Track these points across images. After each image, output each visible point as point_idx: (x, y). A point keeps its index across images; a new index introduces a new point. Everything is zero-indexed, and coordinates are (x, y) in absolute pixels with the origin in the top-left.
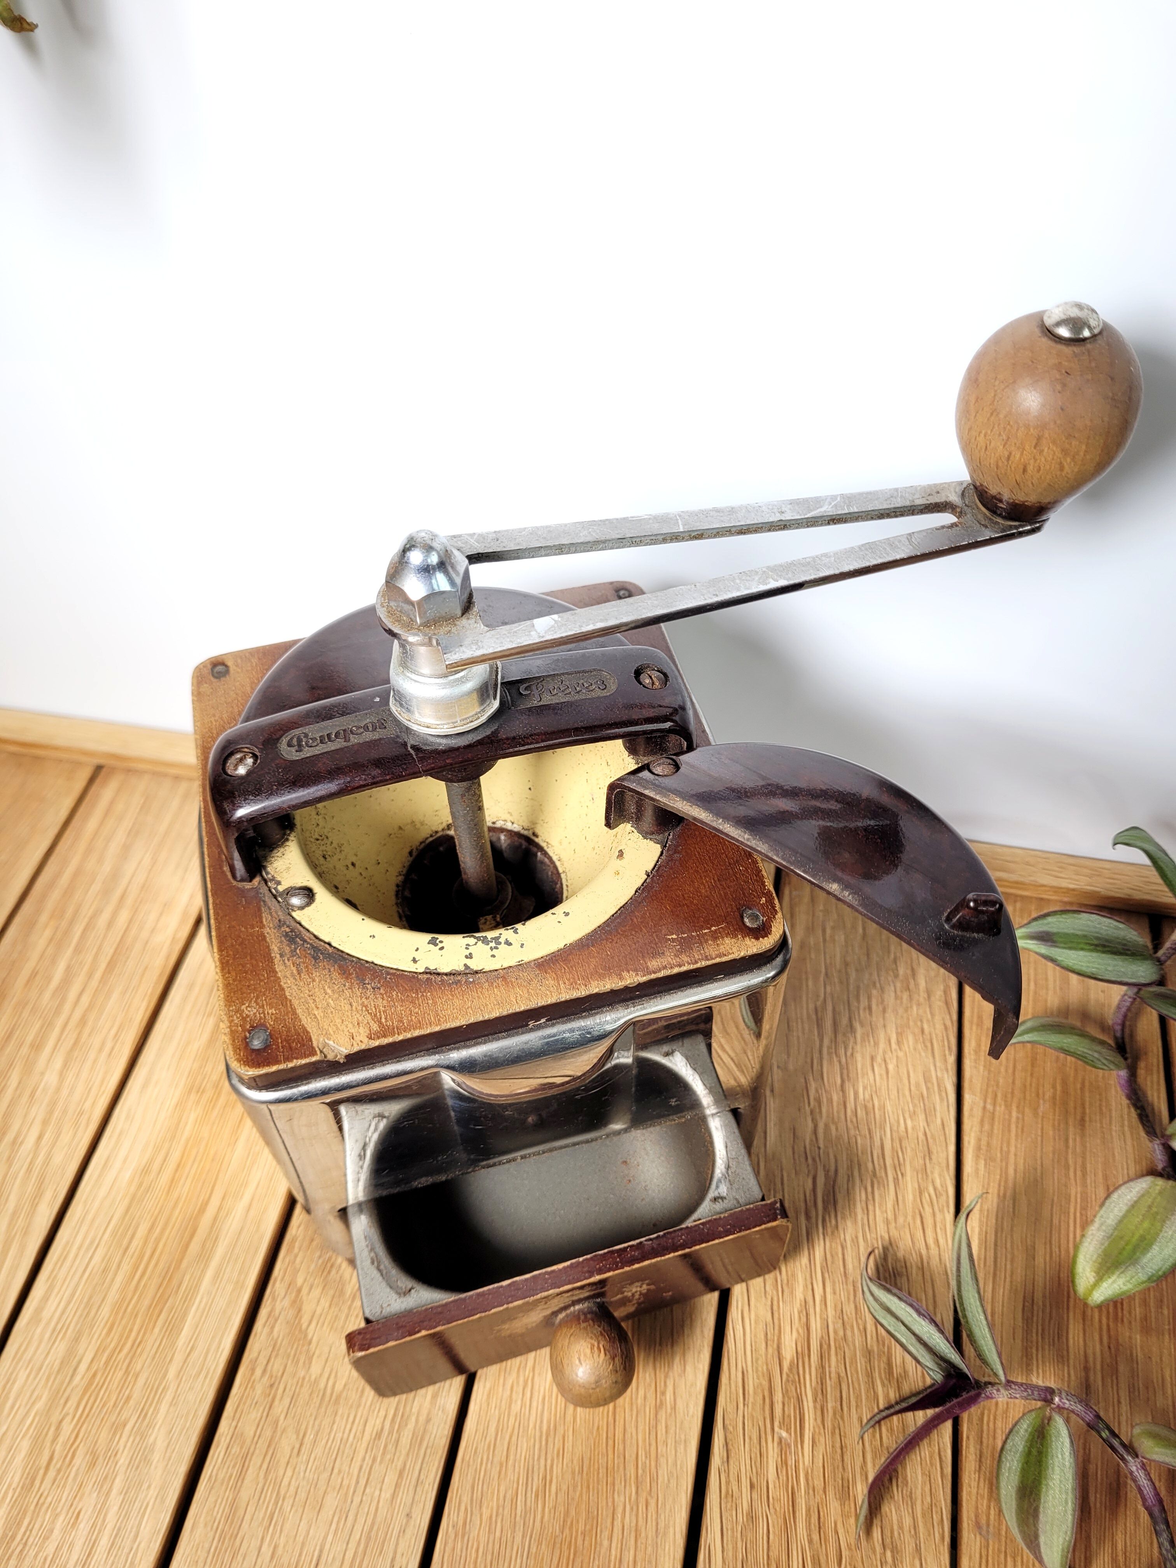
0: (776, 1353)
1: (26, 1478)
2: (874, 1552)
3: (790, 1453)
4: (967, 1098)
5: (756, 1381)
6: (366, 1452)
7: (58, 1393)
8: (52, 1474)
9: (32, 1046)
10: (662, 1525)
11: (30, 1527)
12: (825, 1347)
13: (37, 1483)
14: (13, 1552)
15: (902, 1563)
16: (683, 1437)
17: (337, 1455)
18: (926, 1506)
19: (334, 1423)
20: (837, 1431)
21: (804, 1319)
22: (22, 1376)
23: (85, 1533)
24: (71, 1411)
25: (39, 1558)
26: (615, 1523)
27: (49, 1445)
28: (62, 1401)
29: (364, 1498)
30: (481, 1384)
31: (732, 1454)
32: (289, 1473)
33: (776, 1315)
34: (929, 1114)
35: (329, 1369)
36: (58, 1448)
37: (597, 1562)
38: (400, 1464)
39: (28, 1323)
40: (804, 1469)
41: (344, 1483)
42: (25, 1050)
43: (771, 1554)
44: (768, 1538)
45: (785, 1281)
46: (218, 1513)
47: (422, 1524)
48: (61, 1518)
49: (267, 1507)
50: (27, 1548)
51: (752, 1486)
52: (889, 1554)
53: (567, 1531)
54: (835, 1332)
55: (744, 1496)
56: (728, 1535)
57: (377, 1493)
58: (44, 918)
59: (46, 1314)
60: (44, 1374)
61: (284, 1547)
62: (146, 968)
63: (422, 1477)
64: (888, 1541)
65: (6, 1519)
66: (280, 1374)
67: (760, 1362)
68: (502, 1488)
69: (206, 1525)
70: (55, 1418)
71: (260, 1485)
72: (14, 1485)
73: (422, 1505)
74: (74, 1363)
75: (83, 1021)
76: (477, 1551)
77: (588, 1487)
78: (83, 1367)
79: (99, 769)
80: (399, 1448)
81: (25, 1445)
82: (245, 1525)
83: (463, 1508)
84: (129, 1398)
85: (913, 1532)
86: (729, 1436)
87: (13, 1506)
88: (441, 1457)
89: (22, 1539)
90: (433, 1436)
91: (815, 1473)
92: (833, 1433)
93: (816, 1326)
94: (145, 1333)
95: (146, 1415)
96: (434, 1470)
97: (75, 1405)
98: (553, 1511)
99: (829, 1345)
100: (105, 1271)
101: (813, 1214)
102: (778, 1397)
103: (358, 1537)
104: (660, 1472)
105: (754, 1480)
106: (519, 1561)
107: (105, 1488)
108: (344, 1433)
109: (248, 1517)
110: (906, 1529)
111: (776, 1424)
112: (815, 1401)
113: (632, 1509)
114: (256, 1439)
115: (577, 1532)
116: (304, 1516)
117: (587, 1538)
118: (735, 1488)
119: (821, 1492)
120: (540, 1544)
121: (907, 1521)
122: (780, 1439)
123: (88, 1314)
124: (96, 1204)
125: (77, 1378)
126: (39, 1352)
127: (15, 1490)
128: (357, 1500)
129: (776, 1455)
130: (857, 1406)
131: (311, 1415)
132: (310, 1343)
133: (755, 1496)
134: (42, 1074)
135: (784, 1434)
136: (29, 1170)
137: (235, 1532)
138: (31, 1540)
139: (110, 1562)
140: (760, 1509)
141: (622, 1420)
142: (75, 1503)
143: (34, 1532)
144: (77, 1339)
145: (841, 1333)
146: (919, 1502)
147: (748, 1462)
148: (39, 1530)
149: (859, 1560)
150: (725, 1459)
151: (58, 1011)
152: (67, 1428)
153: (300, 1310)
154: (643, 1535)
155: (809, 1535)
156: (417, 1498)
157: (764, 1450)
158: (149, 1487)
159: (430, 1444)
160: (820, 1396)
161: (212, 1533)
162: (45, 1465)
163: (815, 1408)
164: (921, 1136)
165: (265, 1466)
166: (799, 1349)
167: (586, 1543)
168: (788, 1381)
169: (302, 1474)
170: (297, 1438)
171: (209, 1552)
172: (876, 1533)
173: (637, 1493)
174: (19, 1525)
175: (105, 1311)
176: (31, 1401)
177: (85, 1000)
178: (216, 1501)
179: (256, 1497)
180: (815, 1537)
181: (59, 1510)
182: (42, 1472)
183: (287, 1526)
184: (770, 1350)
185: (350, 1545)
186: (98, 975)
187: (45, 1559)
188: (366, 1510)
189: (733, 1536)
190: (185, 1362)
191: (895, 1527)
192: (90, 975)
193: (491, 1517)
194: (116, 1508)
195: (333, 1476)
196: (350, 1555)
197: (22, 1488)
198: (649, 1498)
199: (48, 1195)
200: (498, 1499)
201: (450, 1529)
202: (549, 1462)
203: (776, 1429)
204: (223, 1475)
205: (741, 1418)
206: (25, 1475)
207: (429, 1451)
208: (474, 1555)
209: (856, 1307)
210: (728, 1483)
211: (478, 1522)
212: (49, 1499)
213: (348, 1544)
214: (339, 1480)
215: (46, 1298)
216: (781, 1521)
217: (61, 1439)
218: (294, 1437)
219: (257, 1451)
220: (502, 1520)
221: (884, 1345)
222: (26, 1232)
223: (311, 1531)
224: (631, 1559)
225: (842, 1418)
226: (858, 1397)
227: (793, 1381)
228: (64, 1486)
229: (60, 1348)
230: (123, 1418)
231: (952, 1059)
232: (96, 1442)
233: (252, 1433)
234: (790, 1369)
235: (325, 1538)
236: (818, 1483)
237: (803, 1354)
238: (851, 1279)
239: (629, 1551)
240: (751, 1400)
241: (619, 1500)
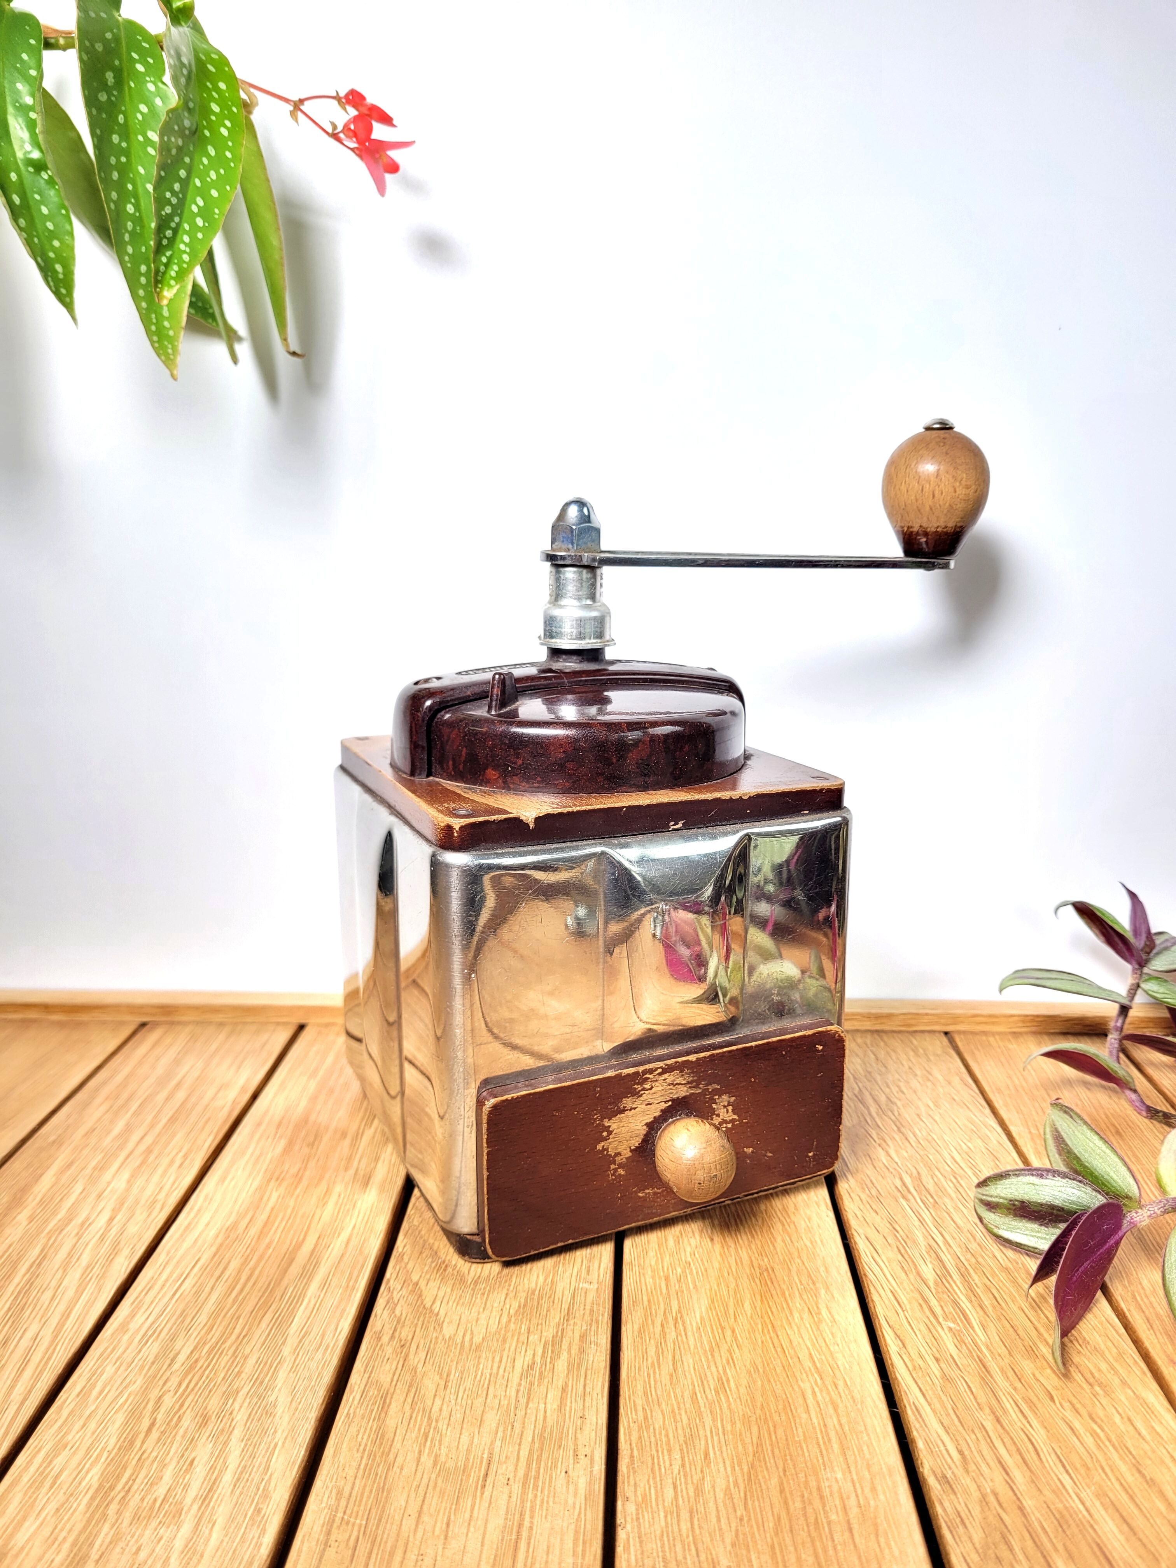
0: (918, 1277)
1: (124, 1442)
2: (1082, 1388)
3: (964, 1335)
4: (1013, 1129)
5: (908, 1296)
6: (521, 1380)
7: (155, 1377)
8: (155, 1435)
9: (95, 1168)
10: (857, 1396)
11: (133, 1477)
12: (963, 1270)
13: (138, 1443)
14: (113, 1499)
15: (1113, 1392)
16: (852, 1339)
17: (489, 1385)
18: (1115, 1355)
19: (479, 1364)
20: (1002, 1318)
21: (934, 1255)
22: (110, 1370)
23: (203, 1474)
24: (172, 1389)
25: (146, 1500)
26: (808, 1402)
27: (148, 1415)
28: (161, 1383)
29: (529, 1411)
30: (629, 1326)
31: (907, 1343)
32: (438, 1402)
33: (906, 1256)
34: (984, 1139)
35: (463, 1331)
36: (160, 1416)
37: (800, 1430)
38: (560, 1384)
39: (113, 1334)
40: (983, 1344)
41: (502, 1403)
42: (88, 1171)
43: (979, 1401)
44: (971, 1391)
45: (905, 1237)
46: (362, 1438)
47: (600, 1422)
48: (171, 1468)
49: (419, 1429)
50: (131, 1494)
51: (937, 1360)
52: (1097, 1388)
53: (758, 1412)
54: (967, 1260)
55: (932, 1366)
56: (930, 1394)
57: (542, 1406)
58: (98, 1100)
59: (133, 1326)
60: (136, 1365)
61: (447, 1455)
62: (209, 1119)
63: (588, 1390)
64: (1091, 1380)
65: (102, 1474)
66: (410, 1337)
67: (905, 1284)
68: (678, 1391)
69: (350, 1450)
70: (154, 1394)
71: (407, 1414)
72: (109, 1448)
73: (594, 1409)
74: (171, 1355)
75: (149, 1151)
76: (667, 1435)
77: (769, 1381)
78: (182, 1358)
79: (143, 1025)
80: (556, 1373)
81: (120, 1418)
82: (397, 1445)
83: (640, 1408)
84: (239, 1373)
85: (1112, 1372)
86: (898, 1332)
87: (109, 1464)
88: (604, 1374)
89: (124, 1488)
90: (590, 1362)
91: (995, 1345)
92: (999, 1319)
93: (947, 1259)
94: (249, 1329)
95: (261, 1383)
96: (600, 1384)
97: (176, 1384)
98: (738, 1400)
99: (966, 1268)
100: (197, 1293)
101: (910, 1197)
102: (934, 1302)
103: (530, 1439)
104: (839, 1363)
105: (937, 1355)
106: (715, 1438)
107: (221, 1439)
108: (492, 1369)
109: (398, 1438)
110: (1105, 1371)
111: (941, 1320)
112: (971, 1301)
113: (821, 1391)
114: (394, 1383)
115: (770, 1411)
116: (464, 1431)
117: (783, 1414)
118: (921, 1362)
119: (1008, 1356)
120: (733, 1423)
121: (1104, 1366)
122: (950, 1329)
123: (183, 1321)
124: (181, 1252)
125: (176, 1366)
126: (128, 1351)
127: (110, 1452)
128: (521, 1414)
129: (950, 1338)
130: (1013, 1301)
131: (452, 1361)
132: (437, 1314)
133: (943, 1365)
134: (109, 1183)
135: (952, 1325)
136: (102, 1238)
137: (386, 1450)
138: (135, 1487)
139: (238, 1493)
140: (954, 1373)
141: (785, 1335)
142: (186, 1454)
143: (138, 1481)
144: (173, 1339)
145: (973, 1260)
146: (1107, 1353)
147: (925, 1345)
148: (145, 1478)
149: (1071, 1395)
150: (901, 1346)
151: (121, 1147)
152: (168, 1401)
153: (420, 1296)
154: (841, 1405)
155: (1011, 1385)
156: (587, 1404)
157: (936, 1335)
158: (275, 1432)
159: (590, 1366)
160: (973, 1299)
161: (359, 1455)
162: (145, 1429)
163: (973, 1306)
164: (984, 1150)
165: (409, 1400)
166: (939, 1273)
167: (783, 1418)
168: (937, 1292)
169: (453, 1402)
170: (441, 1378)
171: (358, 1469)
172: (1077, 1377)
173: (821, 1379)
174: (118, 1478)
175: (203, 1318)
176: (124, 1385)
177: (149, 1140)
178: (358, 1431)
179: (405, 1423)
180: (1018, 1385)
181: (167, 1461)
182: (142, 1436)
183: (446, 1441)
184: (911, 1276)
185: (523, 1446)
186: (160, 1126)
187: (155, 1500)
188: (533, 1419)
189: (934, 1394)
190: (300, 1341)
191: (1094, 1371)
192: (152, 1126)
193: (673, 1411)
194: (238, 1452)
195: (488, 1400)
196: (524, 1453)
197: (119, 1449)
198: (835, 1380)
199: (126, 1252)
200: (676, 1398)
201: (631, 1425)
202: (720, 1369)
203: (943, 1323)
204: (362, 1412)
205: (905, 1320)
206: (122, 1439)
207: (589, 1372)
208: (664, 1440)
209: (979, 1245)
210: (912, 1360)
211: (661, 1416)
212: (154, 1454)
213: (520, 1445)
214: (497, 1402)
215: (132, 1315)
216: (978, 1379)
217: (163, 1410)
218: (437, 1378)
219: (398, 1391)
220: (686, 1412)
221: (1017, 1263)
222: (103, 1276)
223: (476, 1441)
224: (836, 1423)
225: (1002, 1309)
226: (1011, 1295)
227: (943, 1292)
228: (172, 1443)
229: (153, 1348)
230: (235, 1387)
231: (987, 1111)
232: (206, 1408)
233: (389, 1380)
234: (936, 1283)
235: (493, 1443)
236: (1003, 1350)
237: (943, 1274)
238: (965, 1230)
239: (831, 1417)
240: (908, 1307)
241: (806, 1386)
